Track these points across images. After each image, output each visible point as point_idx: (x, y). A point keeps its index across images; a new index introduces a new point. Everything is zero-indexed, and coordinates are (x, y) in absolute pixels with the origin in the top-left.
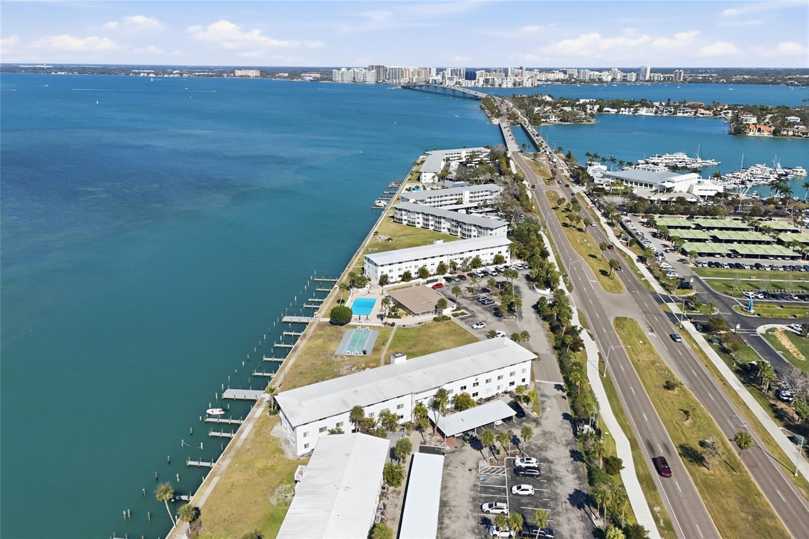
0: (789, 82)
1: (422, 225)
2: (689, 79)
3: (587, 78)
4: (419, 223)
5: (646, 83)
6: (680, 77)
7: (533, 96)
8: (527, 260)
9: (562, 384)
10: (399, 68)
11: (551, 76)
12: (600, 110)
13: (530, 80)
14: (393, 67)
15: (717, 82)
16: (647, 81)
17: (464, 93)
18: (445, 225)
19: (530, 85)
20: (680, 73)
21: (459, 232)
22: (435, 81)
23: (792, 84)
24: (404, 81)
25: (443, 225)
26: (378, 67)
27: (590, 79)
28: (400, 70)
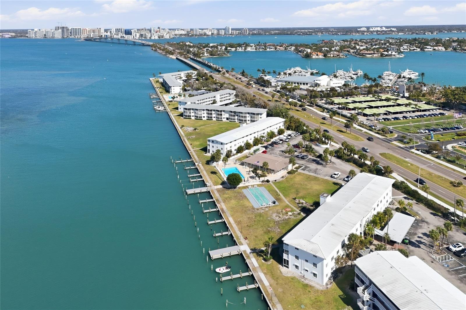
0: (298, 33)
1: (207, 118)
2: (251, 33)
3: (198, 33)
4: (204, 117)
5: (231, 36)
6: (247, 32)
7: (180, 43)
8: (294, 130)
9: (406, 196)
10: (78, 29)
11: (177, 32)
12: (226, 49)
13: (168, 34)
14: (74, 28)
15: (265, 34)
16: (230, 35)
17: (134, 42)
18: (225, 116)
19: (169, 38)
20: (247, 30)
21: (236, 119)
22: (106, 36)
23: (300, 34)
24: (84, 36)
25: (223, 116)
26: (63, 28)
27: (199, 34)
28: (79, 30)
